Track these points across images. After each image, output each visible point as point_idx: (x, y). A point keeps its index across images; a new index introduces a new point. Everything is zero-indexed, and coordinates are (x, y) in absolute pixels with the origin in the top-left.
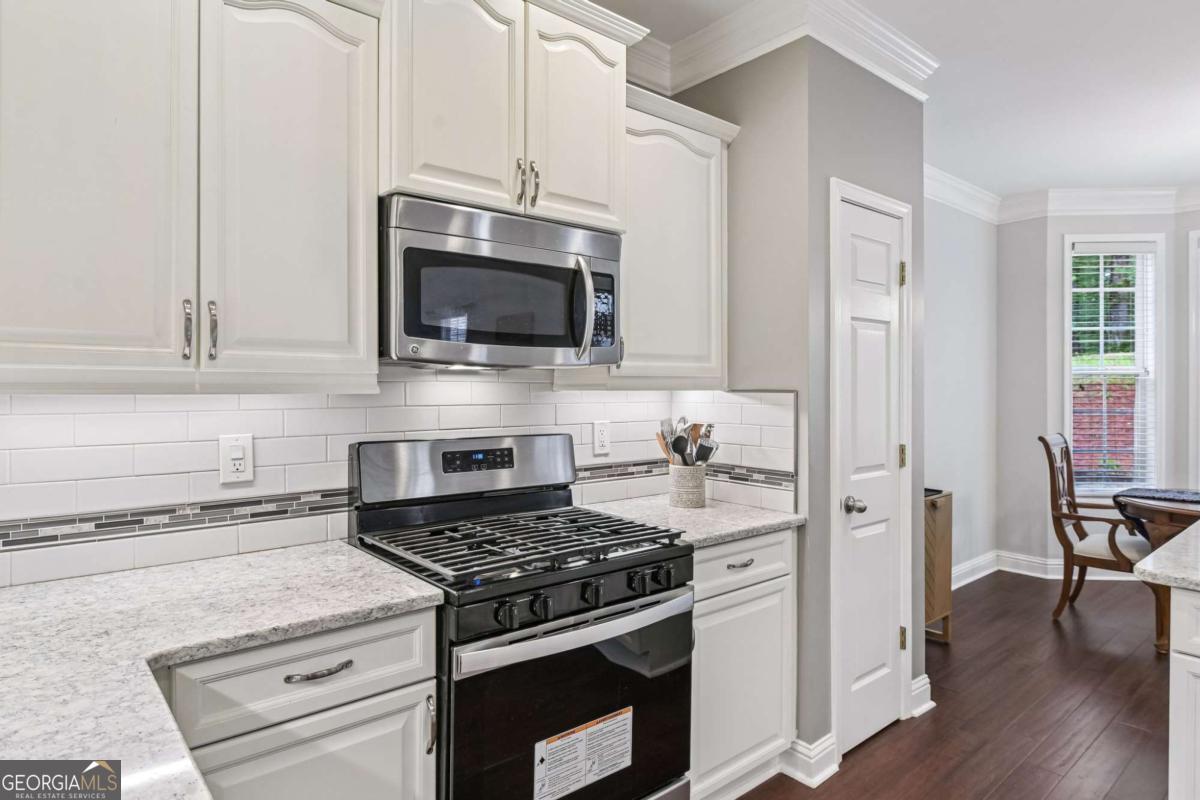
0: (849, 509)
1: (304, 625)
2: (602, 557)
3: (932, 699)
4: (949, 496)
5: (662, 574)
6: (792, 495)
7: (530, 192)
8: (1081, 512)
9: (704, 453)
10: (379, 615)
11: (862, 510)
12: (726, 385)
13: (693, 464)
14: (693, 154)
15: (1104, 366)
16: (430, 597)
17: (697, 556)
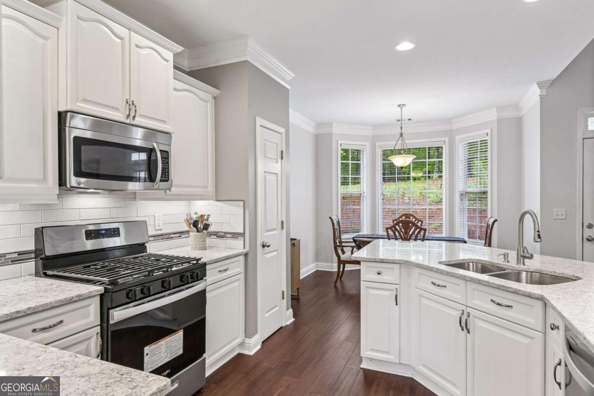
0: (264, 246)
1: (42, 306)
2: (169, 270)
3: (294, 318)
4: (299, 240)
5: (195, 275)
6: (243, 241)
7: (132, 114)
8: (343, 244)
9: (206, 227)
10: (76, 299)
11: (268, 246)
12: (214, 198)
13: (202, 232)
14: (200, 100)
15: (352, 189)
16: (98, 290)
17: (208, 267)
